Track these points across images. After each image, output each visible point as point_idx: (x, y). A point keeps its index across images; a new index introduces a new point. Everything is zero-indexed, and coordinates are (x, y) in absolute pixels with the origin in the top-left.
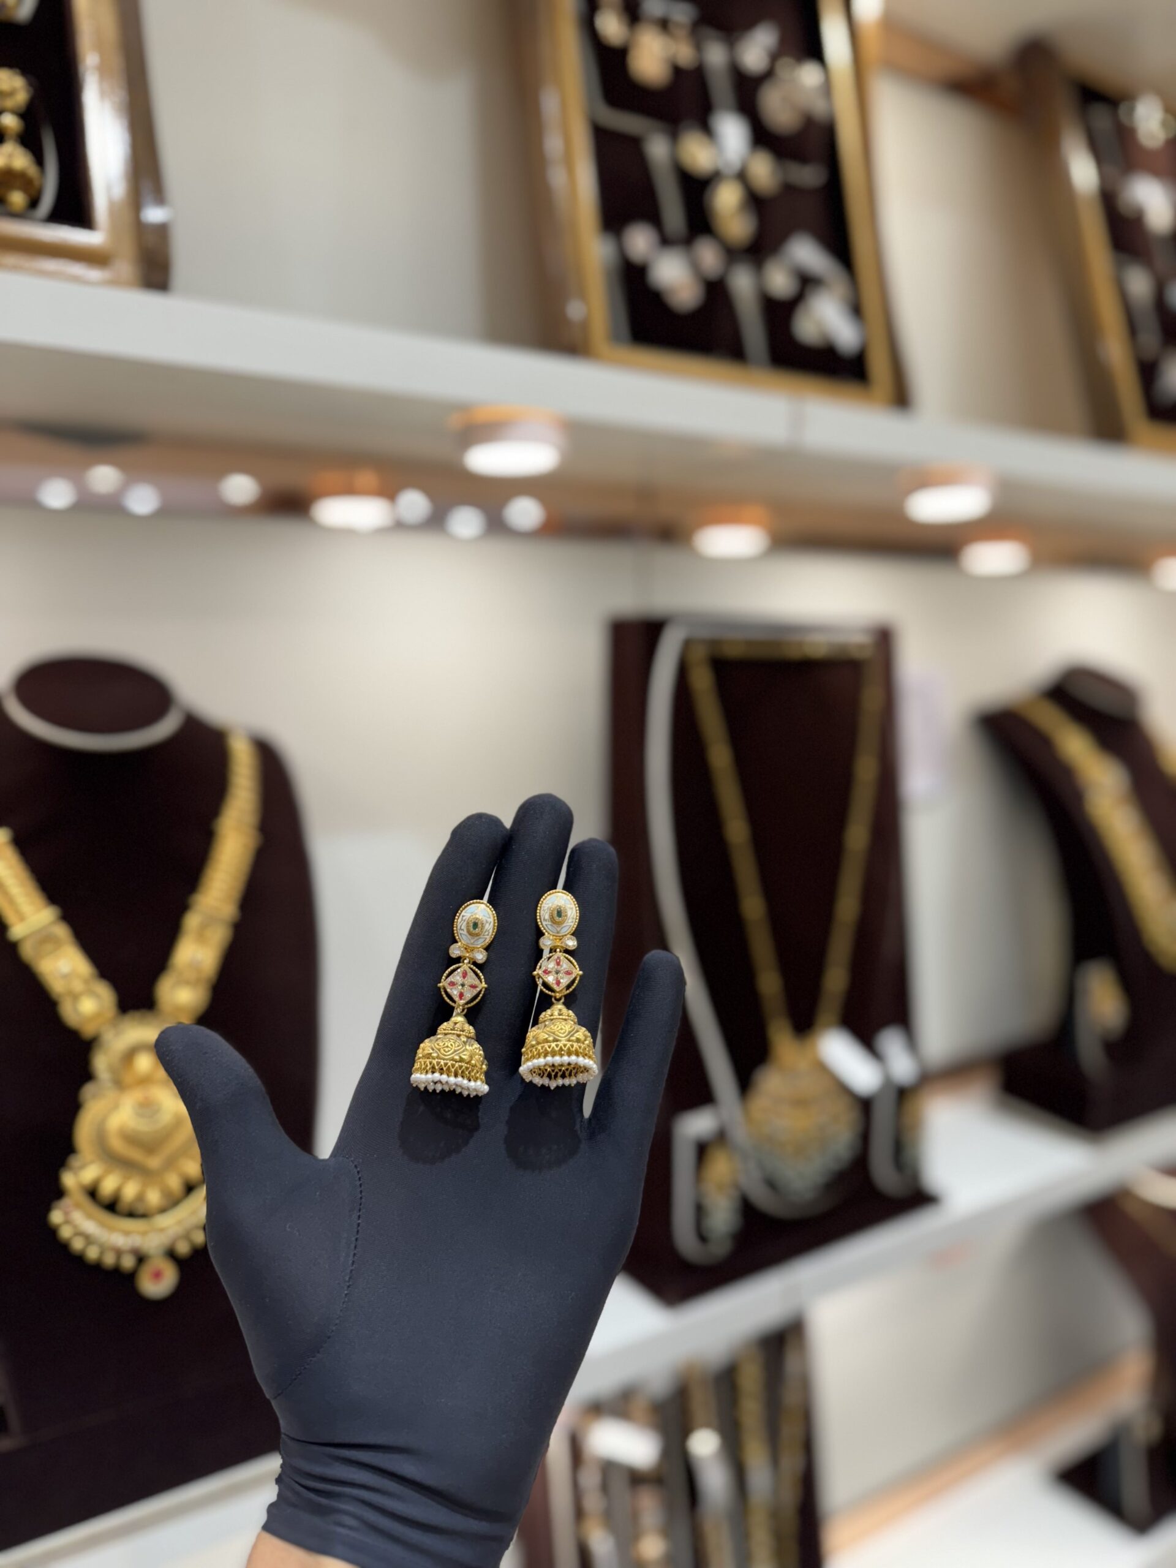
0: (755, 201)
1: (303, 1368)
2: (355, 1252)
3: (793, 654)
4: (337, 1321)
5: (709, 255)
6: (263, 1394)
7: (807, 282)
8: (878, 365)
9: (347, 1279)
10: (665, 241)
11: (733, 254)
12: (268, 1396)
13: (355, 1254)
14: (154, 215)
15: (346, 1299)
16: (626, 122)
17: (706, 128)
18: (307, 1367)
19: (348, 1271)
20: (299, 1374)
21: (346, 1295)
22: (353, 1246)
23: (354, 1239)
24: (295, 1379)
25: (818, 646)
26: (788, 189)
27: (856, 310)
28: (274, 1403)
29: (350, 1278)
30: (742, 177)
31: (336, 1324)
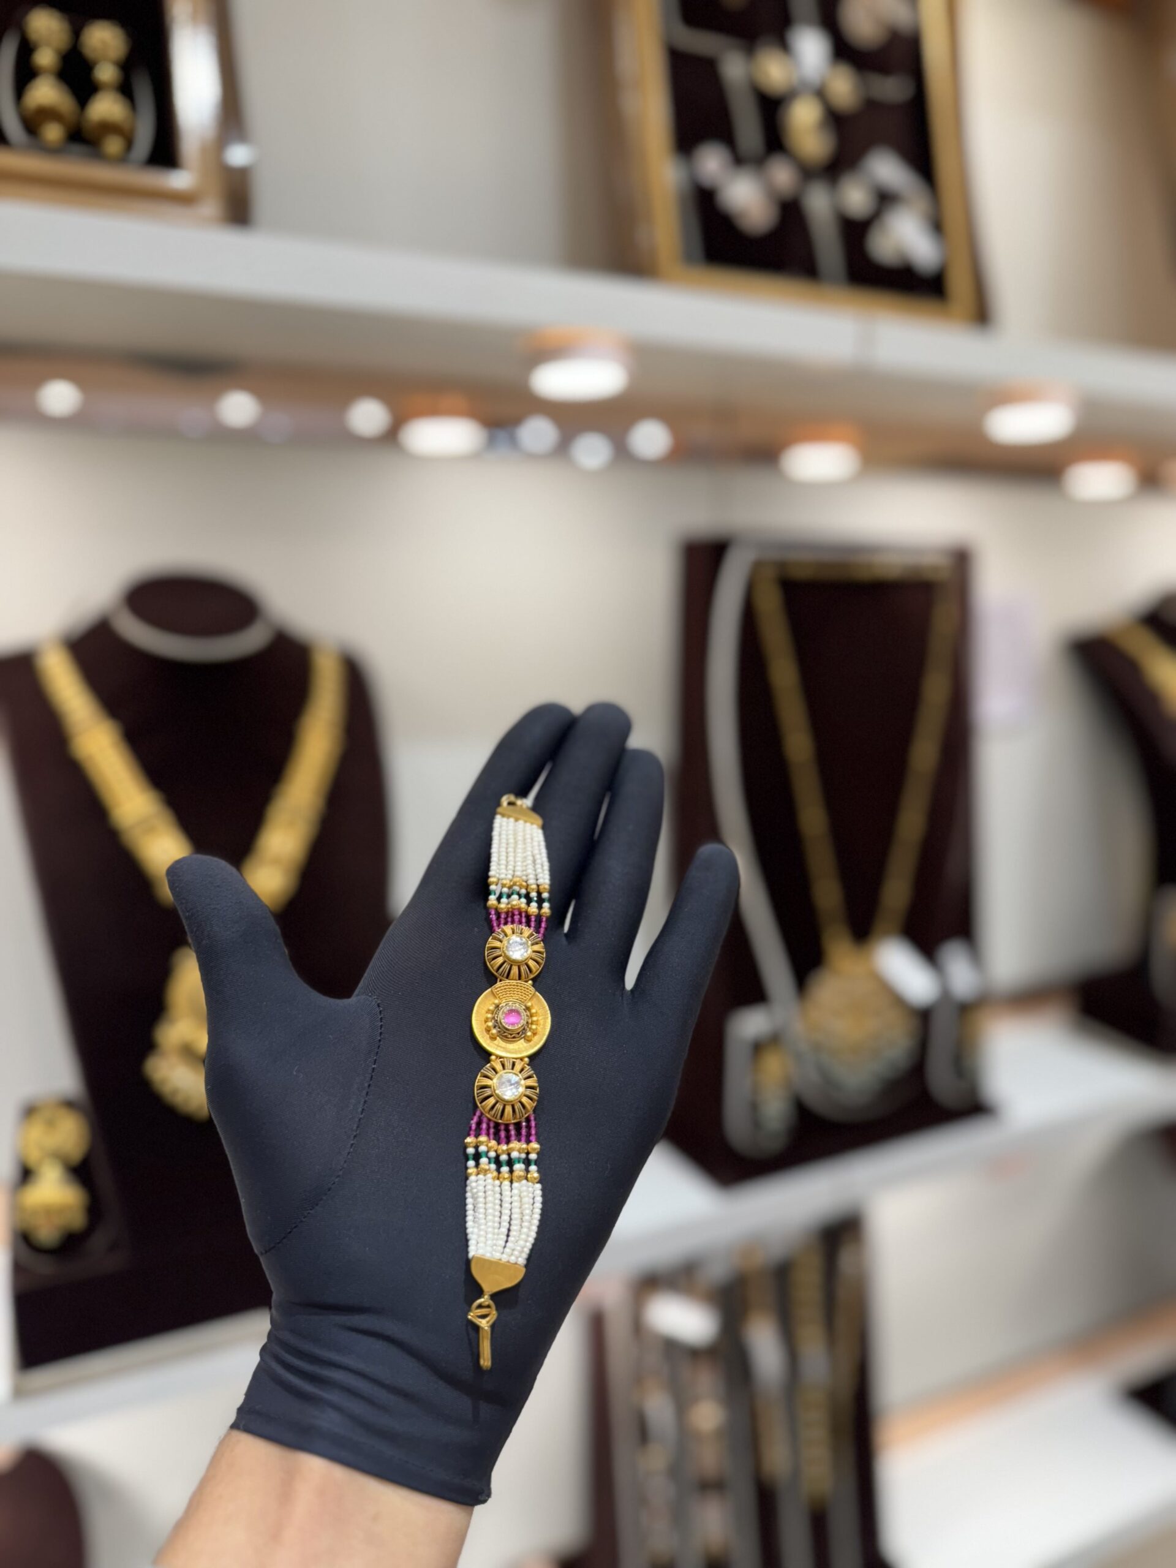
0: (834, 119)
1: (299, 1220)
2: (366, 1099)
3: (864, 575)
4: (341, 1173)
5: (782, 175)
6: (252, 1249)
7: (885, 199)
8: (959, 283)
9: (355, 1128)
10: (739, 160)
11: (807, 173)
12: (256, 1251)
13: (365, 1102)
14: (238, 155)
15: (352, 1150)
16: (701, 42)
17: (783, 45)
18: (304, 1220)
19: (357, 1120)
20: (295, 1227)
21: (352, 1145)
22: (364, 1092)
23: (366, 1085)
24: (290, 1232)
25: (891, 565)
26: (871, 106)
27: (937, 226)
28: (262, 1259)
29: (358, 1127)
30: (821, 94)
31: (338, 1176)
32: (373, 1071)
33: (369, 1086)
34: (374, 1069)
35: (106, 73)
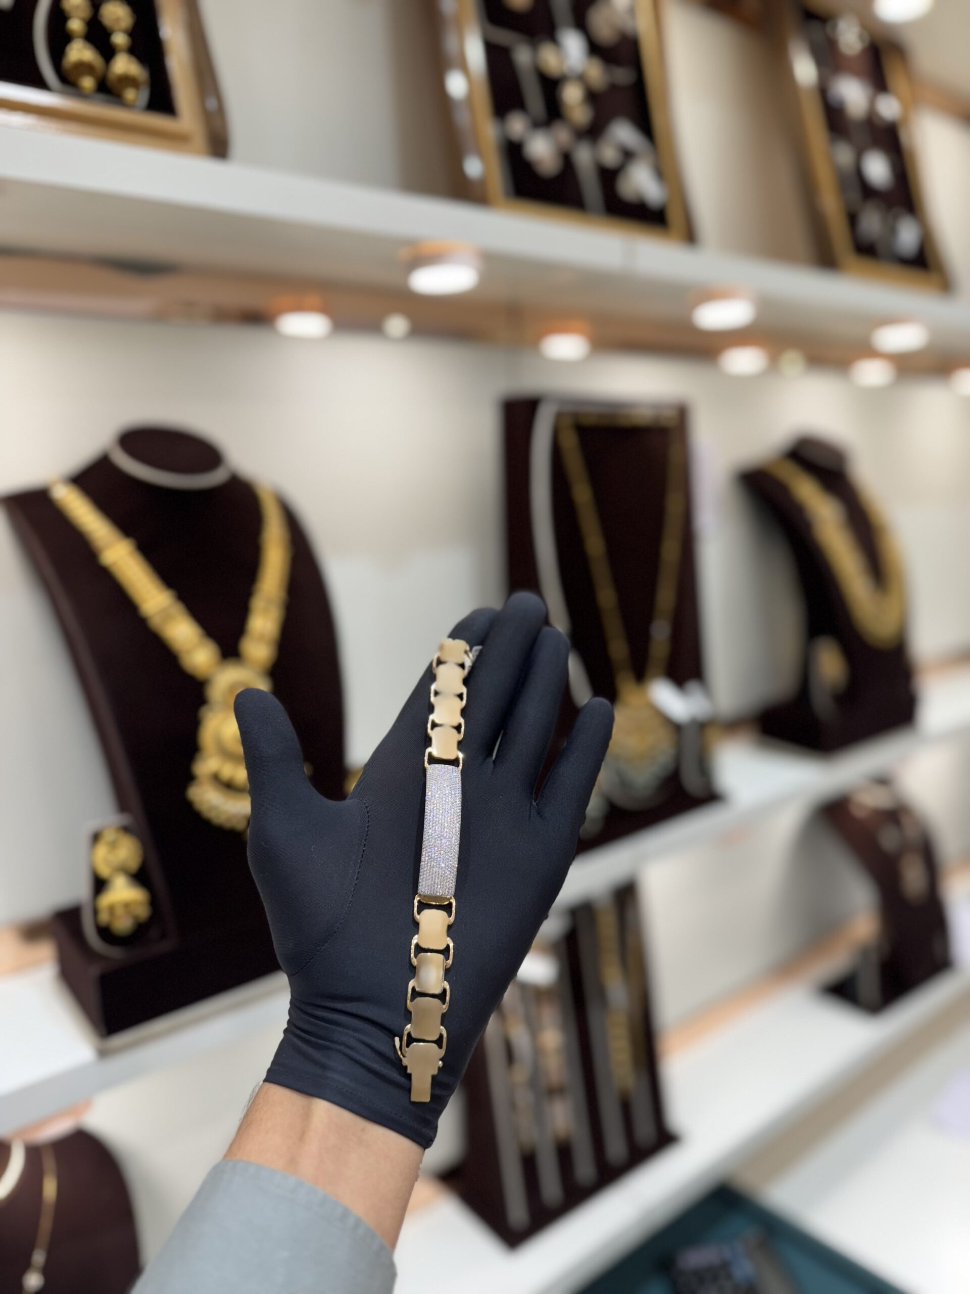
0: (592, 97)
1: (314, 953)
2: (359, 870)
5: (563, 135)
7: (628, 155)
8: (674, 216)
9: (352, 890)
10: (534, 124)
11: (577, 133)
13: (359, 873)
16: (503, 37)
17: (555, 41)
18: (318, 953)
19: (354, 884)
20: (312, 958)
22: (358, 865)
23: (359, 861)
24: (309, 962)
26: (613, 88)
27: (659, 172)
29: (354, 890)
30: (581, 78)
31: (341, 923)
32: (364, 852)
33: (361, 862)
34: (364, 850)
35: (120, 39)
